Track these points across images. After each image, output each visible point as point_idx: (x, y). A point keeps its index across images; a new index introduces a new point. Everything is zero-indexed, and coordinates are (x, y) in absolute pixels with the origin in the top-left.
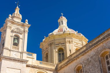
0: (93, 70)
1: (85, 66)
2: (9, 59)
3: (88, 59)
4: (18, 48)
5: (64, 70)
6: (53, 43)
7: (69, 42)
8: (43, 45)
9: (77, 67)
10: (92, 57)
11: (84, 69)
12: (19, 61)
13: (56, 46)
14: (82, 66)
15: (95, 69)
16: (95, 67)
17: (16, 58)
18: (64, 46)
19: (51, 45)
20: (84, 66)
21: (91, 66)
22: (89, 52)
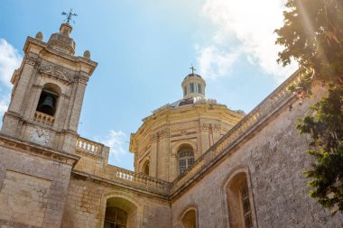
0: (284, 177)
1: (257, 168)
2: (18, 145)
3: (266, 147)
4: (53, 121)
5: (191, 196)
6: (163, 132)
7: (210, 128)
8: (136, 141)
9: (231, 177)
10: (279, 137)
11: (254, 179)
12: (48, 154)
13: (171, 139)
14: (246, 171)
15: (293, 170)
16: (293, 164)
17: (40, 146)
18: (194, 140)
19: (158, 137)
20: (253, 170)
21: (277, 165)
22: (271, 124)
